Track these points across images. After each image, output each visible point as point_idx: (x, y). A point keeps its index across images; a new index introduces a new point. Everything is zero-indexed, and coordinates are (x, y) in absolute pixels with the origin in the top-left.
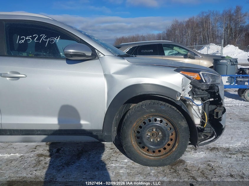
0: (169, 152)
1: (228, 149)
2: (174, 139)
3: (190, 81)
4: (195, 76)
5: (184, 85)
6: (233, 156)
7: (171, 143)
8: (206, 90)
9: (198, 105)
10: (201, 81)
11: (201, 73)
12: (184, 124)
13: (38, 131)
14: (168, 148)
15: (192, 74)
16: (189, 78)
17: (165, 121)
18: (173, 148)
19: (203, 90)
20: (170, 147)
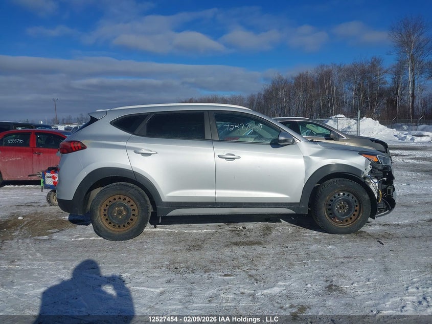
0: (354, 221)
1: (398, 225)
2: (358, 211)
3: (370, 162)
4: (374, 159)
5: (366, 165)
6: (403, 228)
7: (356, 213)
8: (381, 170)
9: (375, 183)
10: (378, 162)
11: (377, 156)
12: (367, 197)
13: (245, 203)
14: (354, 218)
15: (372, 157)
16: (370, 160)
17: (351, 195)
18: (357, 217)
19: (379, 170)
20: (355, 217)
